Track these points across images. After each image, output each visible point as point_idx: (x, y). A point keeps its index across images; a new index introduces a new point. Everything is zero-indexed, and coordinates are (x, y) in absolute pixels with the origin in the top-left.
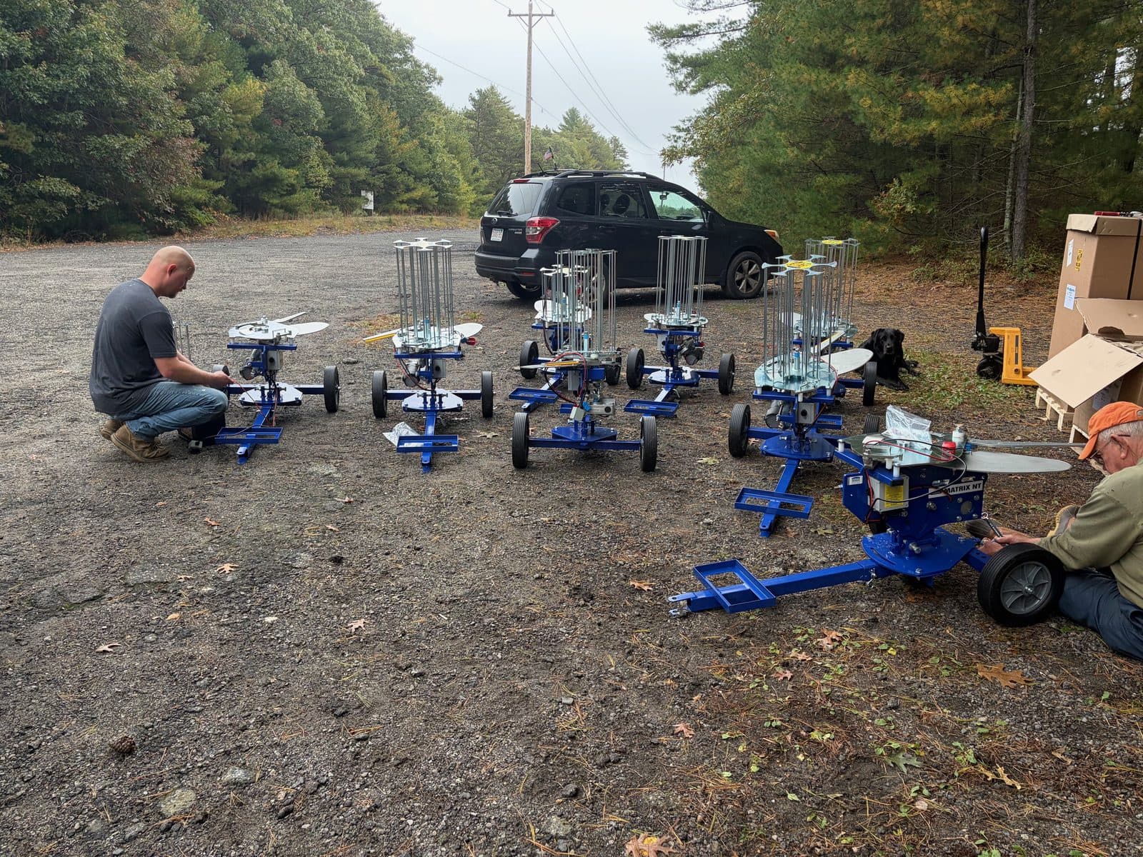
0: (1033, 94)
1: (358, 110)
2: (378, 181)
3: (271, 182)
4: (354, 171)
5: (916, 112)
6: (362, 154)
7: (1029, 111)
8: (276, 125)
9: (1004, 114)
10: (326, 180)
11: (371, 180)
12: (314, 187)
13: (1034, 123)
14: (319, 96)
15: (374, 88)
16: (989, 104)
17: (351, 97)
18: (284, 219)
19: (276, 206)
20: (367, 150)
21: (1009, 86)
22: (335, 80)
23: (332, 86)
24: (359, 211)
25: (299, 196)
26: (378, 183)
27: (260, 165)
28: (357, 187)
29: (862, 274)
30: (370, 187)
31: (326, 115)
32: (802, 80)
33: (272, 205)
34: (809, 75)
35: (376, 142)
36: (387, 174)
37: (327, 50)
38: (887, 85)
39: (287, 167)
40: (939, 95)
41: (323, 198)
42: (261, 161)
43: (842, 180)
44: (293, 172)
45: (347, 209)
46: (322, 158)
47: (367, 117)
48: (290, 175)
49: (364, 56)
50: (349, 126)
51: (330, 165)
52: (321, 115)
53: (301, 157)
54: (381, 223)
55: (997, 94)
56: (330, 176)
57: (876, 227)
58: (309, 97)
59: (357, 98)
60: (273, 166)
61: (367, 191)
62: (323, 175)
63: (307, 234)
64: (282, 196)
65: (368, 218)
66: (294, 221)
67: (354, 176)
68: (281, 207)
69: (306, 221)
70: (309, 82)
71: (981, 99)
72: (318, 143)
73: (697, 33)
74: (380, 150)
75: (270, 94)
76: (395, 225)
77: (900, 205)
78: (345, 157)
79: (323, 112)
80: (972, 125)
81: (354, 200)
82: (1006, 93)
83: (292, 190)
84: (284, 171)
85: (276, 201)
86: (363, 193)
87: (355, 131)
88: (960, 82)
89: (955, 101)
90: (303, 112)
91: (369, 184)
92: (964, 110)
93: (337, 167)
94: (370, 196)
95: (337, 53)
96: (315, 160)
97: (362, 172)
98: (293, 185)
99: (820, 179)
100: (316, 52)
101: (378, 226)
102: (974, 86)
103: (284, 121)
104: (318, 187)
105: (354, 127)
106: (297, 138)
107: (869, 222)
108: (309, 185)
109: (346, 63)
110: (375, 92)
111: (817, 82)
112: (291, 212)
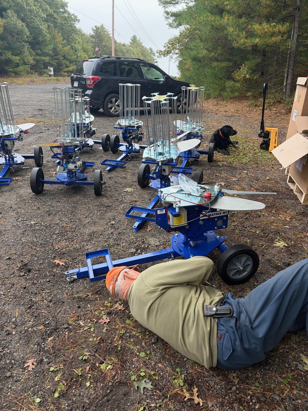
0: (298, 28)
1: (44, 32)
2: (54, 63)
3: (8, 62)
4: (43, 58)
5: (251, 34)
6: (47, 51)
7: (296, 36)
8: (10, 38)
9: (285, 36)
10: (32, 62)
11: (51, 62)
12: (27, 64)
13: (297, 41)
14: (27, 26)
15: (52, 23)
16: (280, 32)
17: (41, 27)
18: (14, 77)
19: (11, 72)
20: (49, 49)
21: (288, 24)
22: (34, 19)
23: (33, 22)
24: (45, 75)
25: (21, 68)
26: (54, 64)
27: (4, 55)
28: (46, 65)
29: (229, 104)
30: (52, 65)
31: (31, 34)
32: (209, 20)
33: (10, 71)
34: (211, 18)
35: (52, 46)
36: (58, 60)
37: (30, 6)
38: (240, 22)
39: (16, 56)
40: (260, 27)
41: (32, 69)
42: (4, 53)
43: (224, 64)
44: (18, 58)
45: (41, 74)
46: (30, 52)
47: (48, 35)
48: (16, 59)
49: (46, 10)
50: (41, 39)
51: (33, 55)
52: (28, 34)
53: (21, 52)
54: (54, 80)
55: (283, 28)
56: (33, 60)
57: (235, 84)
58: (22, 26)
59: (43, 27)
60: (9, 55)
61: (50, 67)
62: (31, 60)
63: (23, 84)
64: (14, 68)
65: (49, 78)
66: (18, 78)
67: (44, 60)
68: (14, 72)
69: (23, 78)
70: (23, 20)
71: (276, 30)
72: (27, 46)
73: (177, 2)
74: (54, 50)
75: (6, 24)
76: (59, 81)
77: (244, 75)
78: (40, 52)
79: (29, 33)
80: (272, 41)
81: (45, 70)
82: (287, 27)
83: (17, 65)
84: (14, 57)
85: (11, 70)
86: (49, 68)
87: (43, 41)
88: (268, 21)
89: (266, 30)
90: (20, 33)
91: (51, 64)
92: (270, 34)
93: (37, 56)
94: (52, 69)
95: (34, 8)
96: (27, 53)
97: (47, 59)
98: (18, 63)
99: (215, 64)
100: (26, 7)
101: (52, 81)
102: (274, 24)
103: (13, 36)
104: (29, 64)
105: (43, 40)
106: (18, 43)
107: (233, 82)
108: (25, 63)
109: (39, 12)
110: (52, 25)
111: (214, 21)
112: (17, 74)
